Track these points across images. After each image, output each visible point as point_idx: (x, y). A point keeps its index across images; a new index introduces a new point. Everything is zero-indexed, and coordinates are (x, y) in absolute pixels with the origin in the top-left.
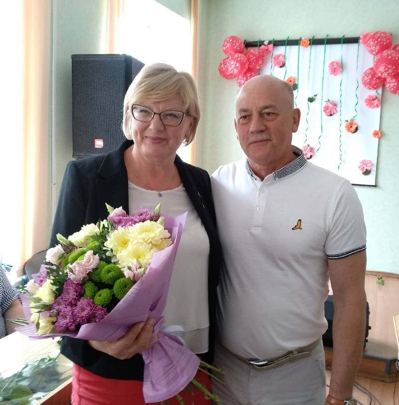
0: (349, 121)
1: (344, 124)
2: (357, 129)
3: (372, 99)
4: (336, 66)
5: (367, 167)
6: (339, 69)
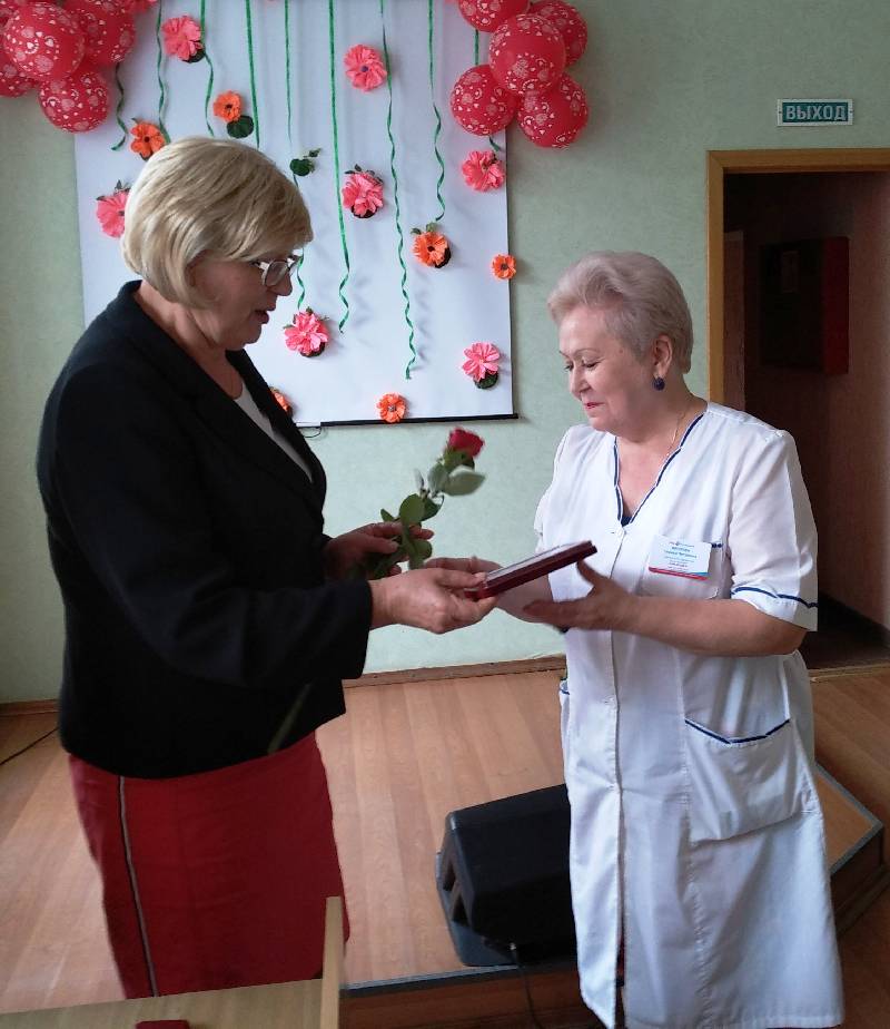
0: (424, 230)
1: (410, 242)
2: (448, 255)
3: (481, 162)
4: (370, 61)
5: (488, 366)
6: (378, 72)
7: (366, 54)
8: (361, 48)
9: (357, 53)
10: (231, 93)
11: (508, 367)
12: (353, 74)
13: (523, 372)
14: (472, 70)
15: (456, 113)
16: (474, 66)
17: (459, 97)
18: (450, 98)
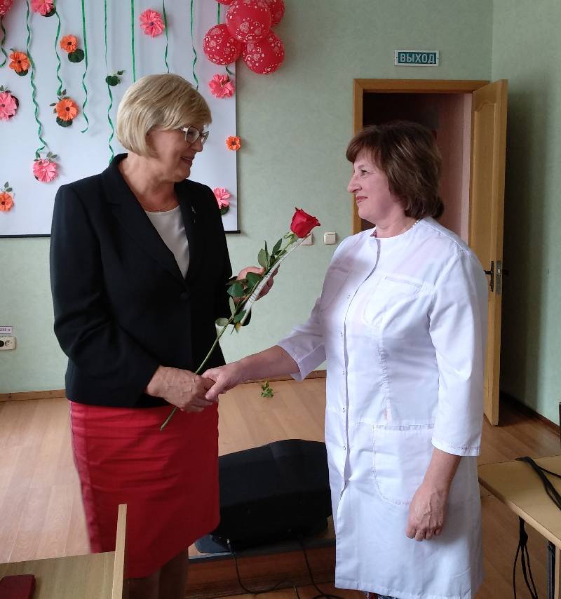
3: (221, 81)
4: (155, 19)
5: (224, 202)
6: (160, 25)
7: (153, 15)
8: (149, 12)
9: (147, 14)
10: (70, 36)
11: (235, 203)
12: (145, 27)
13: (244, 206)
14: (216, 27)
15: (206, 51)
16: (216, 24)
17: (208, 42)
18: (202, 43)
